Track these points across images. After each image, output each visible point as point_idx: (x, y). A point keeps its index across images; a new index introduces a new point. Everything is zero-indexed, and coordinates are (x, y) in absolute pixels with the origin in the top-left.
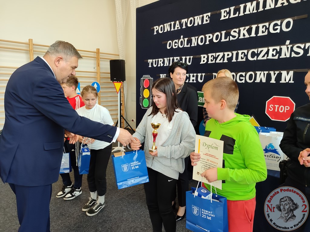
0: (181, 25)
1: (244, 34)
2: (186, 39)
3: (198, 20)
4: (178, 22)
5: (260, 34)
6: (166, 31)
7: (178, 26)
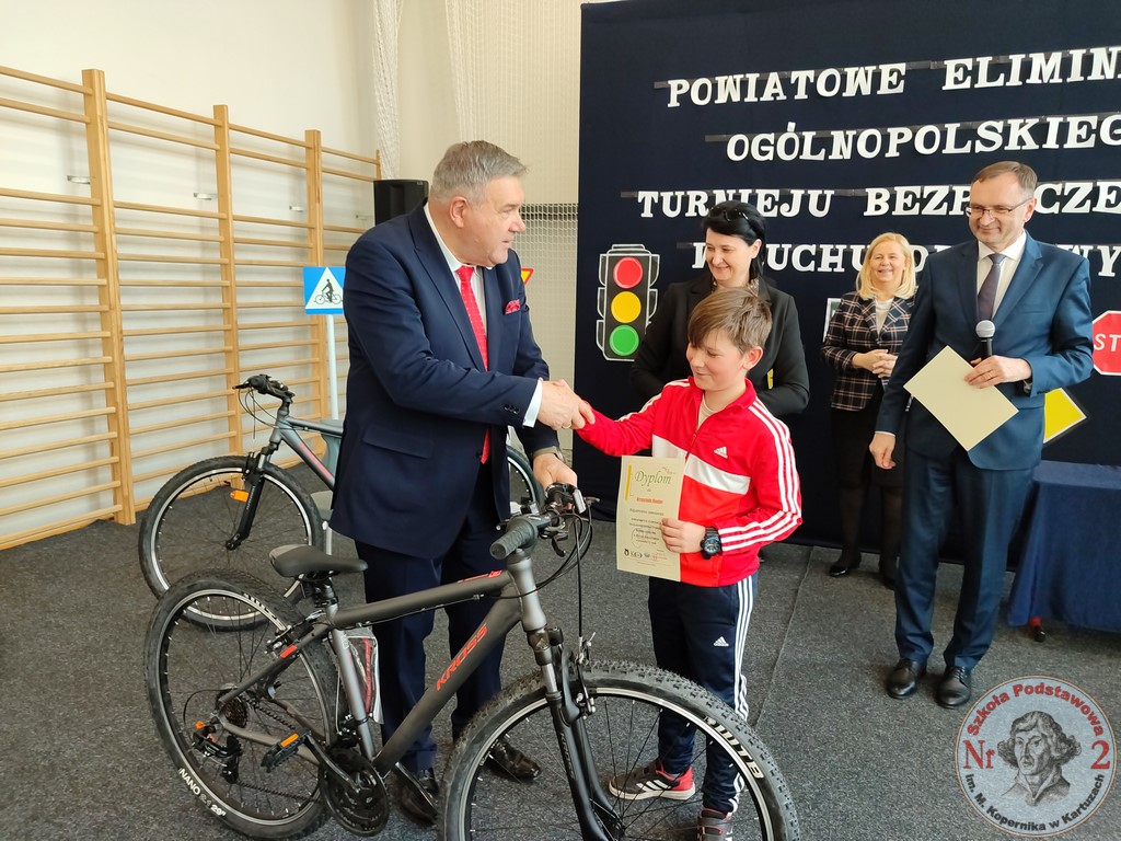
0: (790, 88)
1: (1020, 138)
2: (809, 136)
3: (858, 80)
4: (774, 77)
5: (1071, 143)
6: (724, 101)
7: (775, 91)
